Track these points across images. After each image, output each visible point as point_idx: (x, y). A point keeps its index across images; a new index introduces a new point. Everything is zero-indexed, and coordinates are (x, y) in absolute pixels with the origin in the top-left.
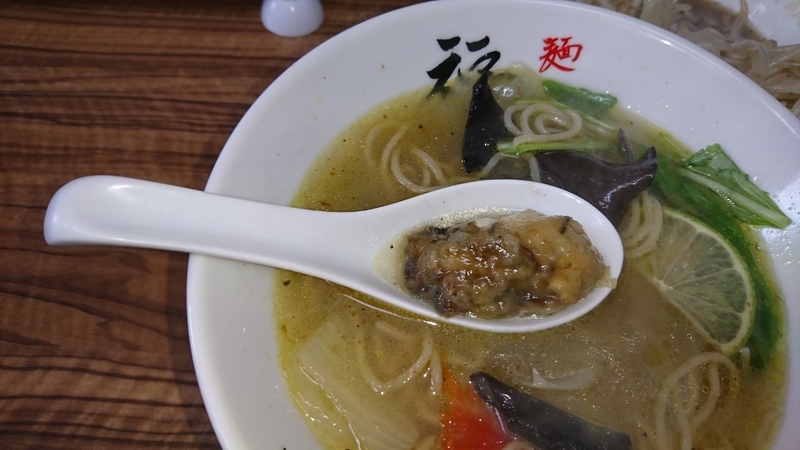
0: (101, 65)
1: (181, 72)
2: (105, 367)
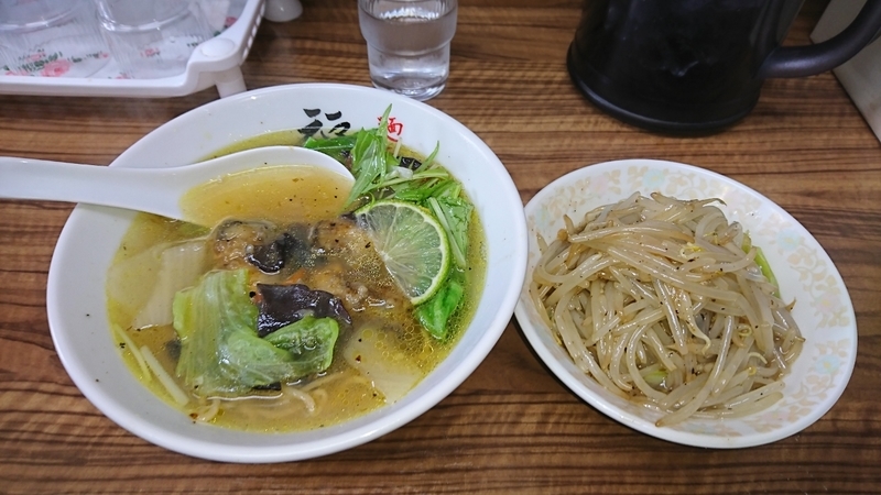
2: (52, 387)
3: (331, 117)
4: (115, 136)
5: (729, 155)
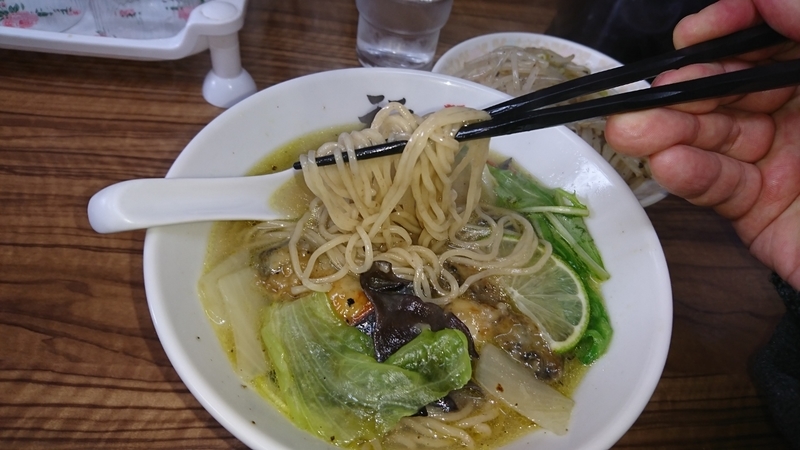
0: (56, 126)
1: (130, 134)
2: (48, 376)
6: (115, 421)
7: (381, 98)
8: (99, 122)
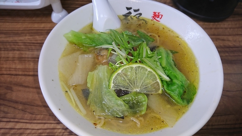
0: (5, 34)
3: (135, 11)
4: (16, 24)
5: (226, 28)
6: (18, 134)
7: (131, 8)
8: (18, 31)
